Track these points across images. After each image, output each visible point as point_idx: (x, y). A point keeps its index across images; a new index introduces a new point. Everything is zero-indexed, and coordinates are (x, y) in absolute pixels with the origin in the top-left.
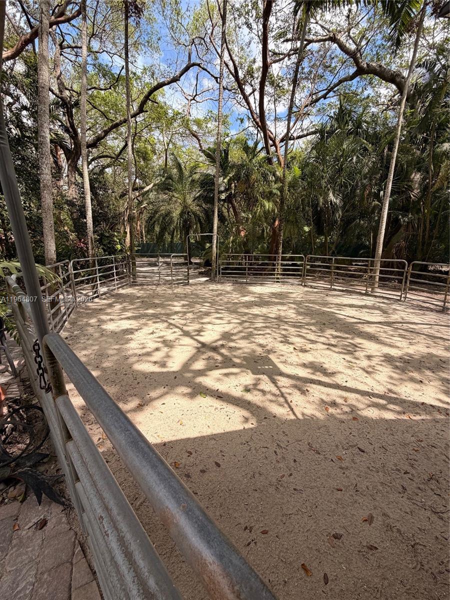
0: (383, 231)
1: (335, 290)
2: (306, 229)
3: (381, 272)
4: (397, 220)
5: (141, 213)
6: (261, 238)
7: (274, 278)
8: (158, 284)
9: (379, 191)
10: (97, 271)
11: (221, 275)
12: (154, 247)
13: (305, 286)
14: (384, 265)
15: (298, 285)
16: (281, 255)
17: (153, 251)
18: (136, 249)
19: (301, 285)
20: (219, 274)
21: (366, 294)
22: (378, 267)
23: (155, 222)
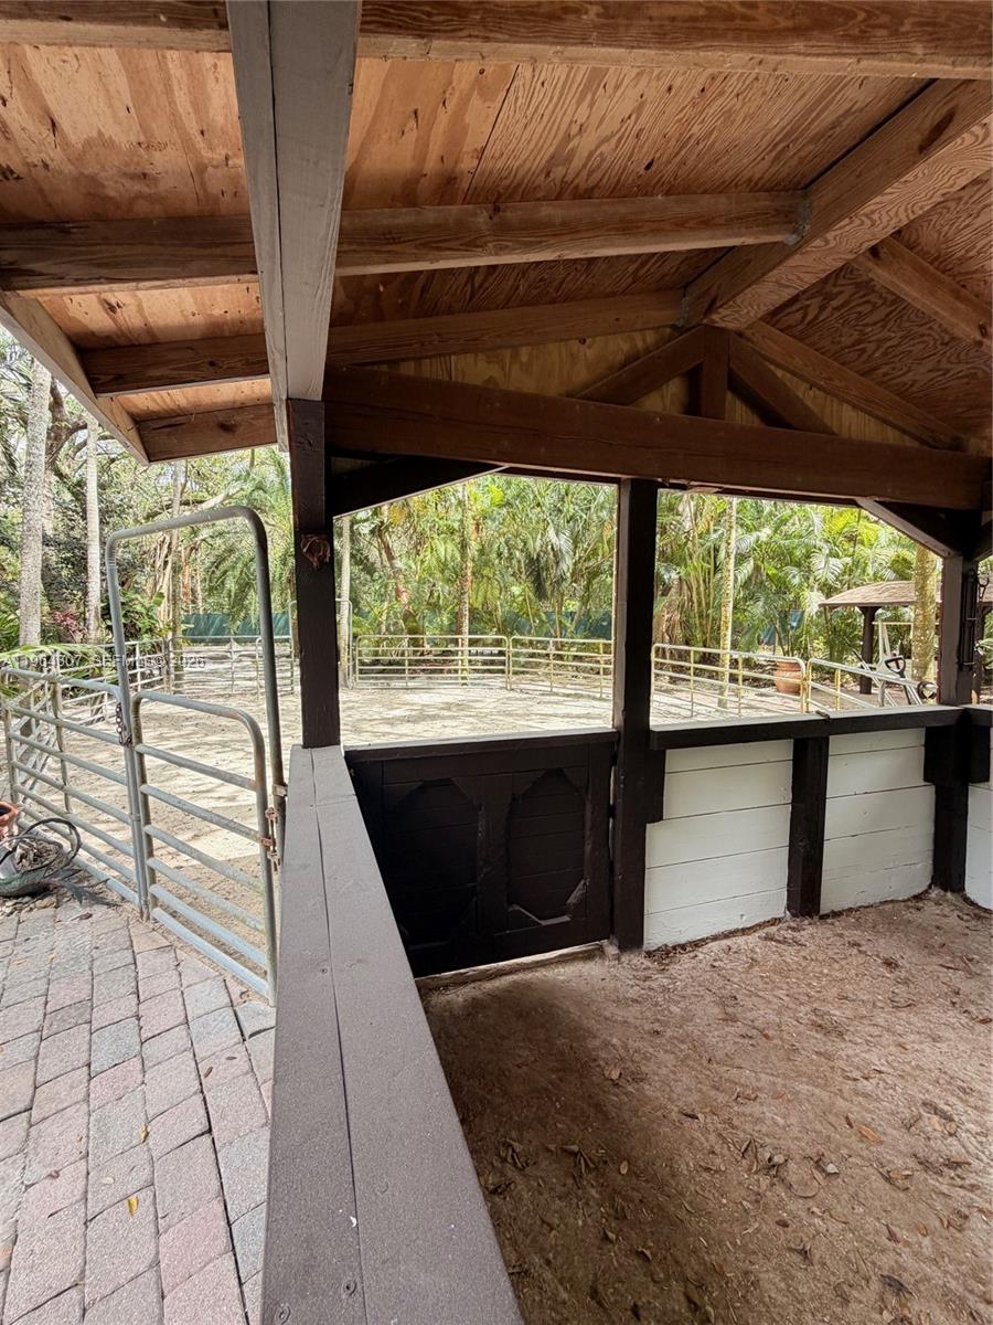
1: (557, 694)
2: (516, 590)
5: (194, 549)
6: (435, 607)
7: (456, 678)
8: (230, 695)
10: (139, 676)
11: (358, 675)
12: (222, 621)
13: (512, 690)
15: (501, 688)
16: (467, 636)
17: (221, 630)
18: (183, 627)
19: (506, 688)
20: (354, 672)
23: (226, 572)
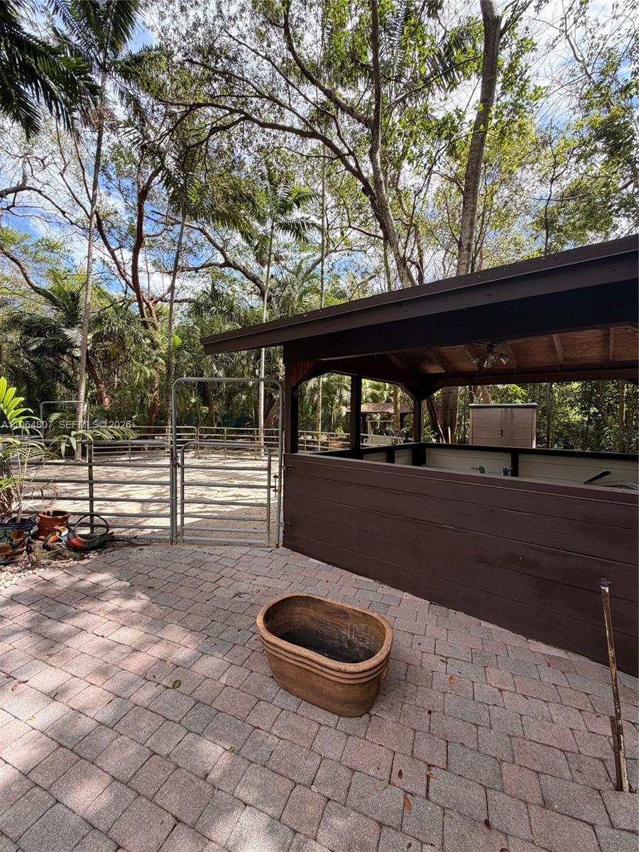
0: (262, 406)
2: (193, 400)
3: (265, 439)
4: (271, 396)
9: (255, 369)
13: (199, 458)
14: (266, 433)
19: (195, 458)
21: (256, 460)
22: (262, 435)
